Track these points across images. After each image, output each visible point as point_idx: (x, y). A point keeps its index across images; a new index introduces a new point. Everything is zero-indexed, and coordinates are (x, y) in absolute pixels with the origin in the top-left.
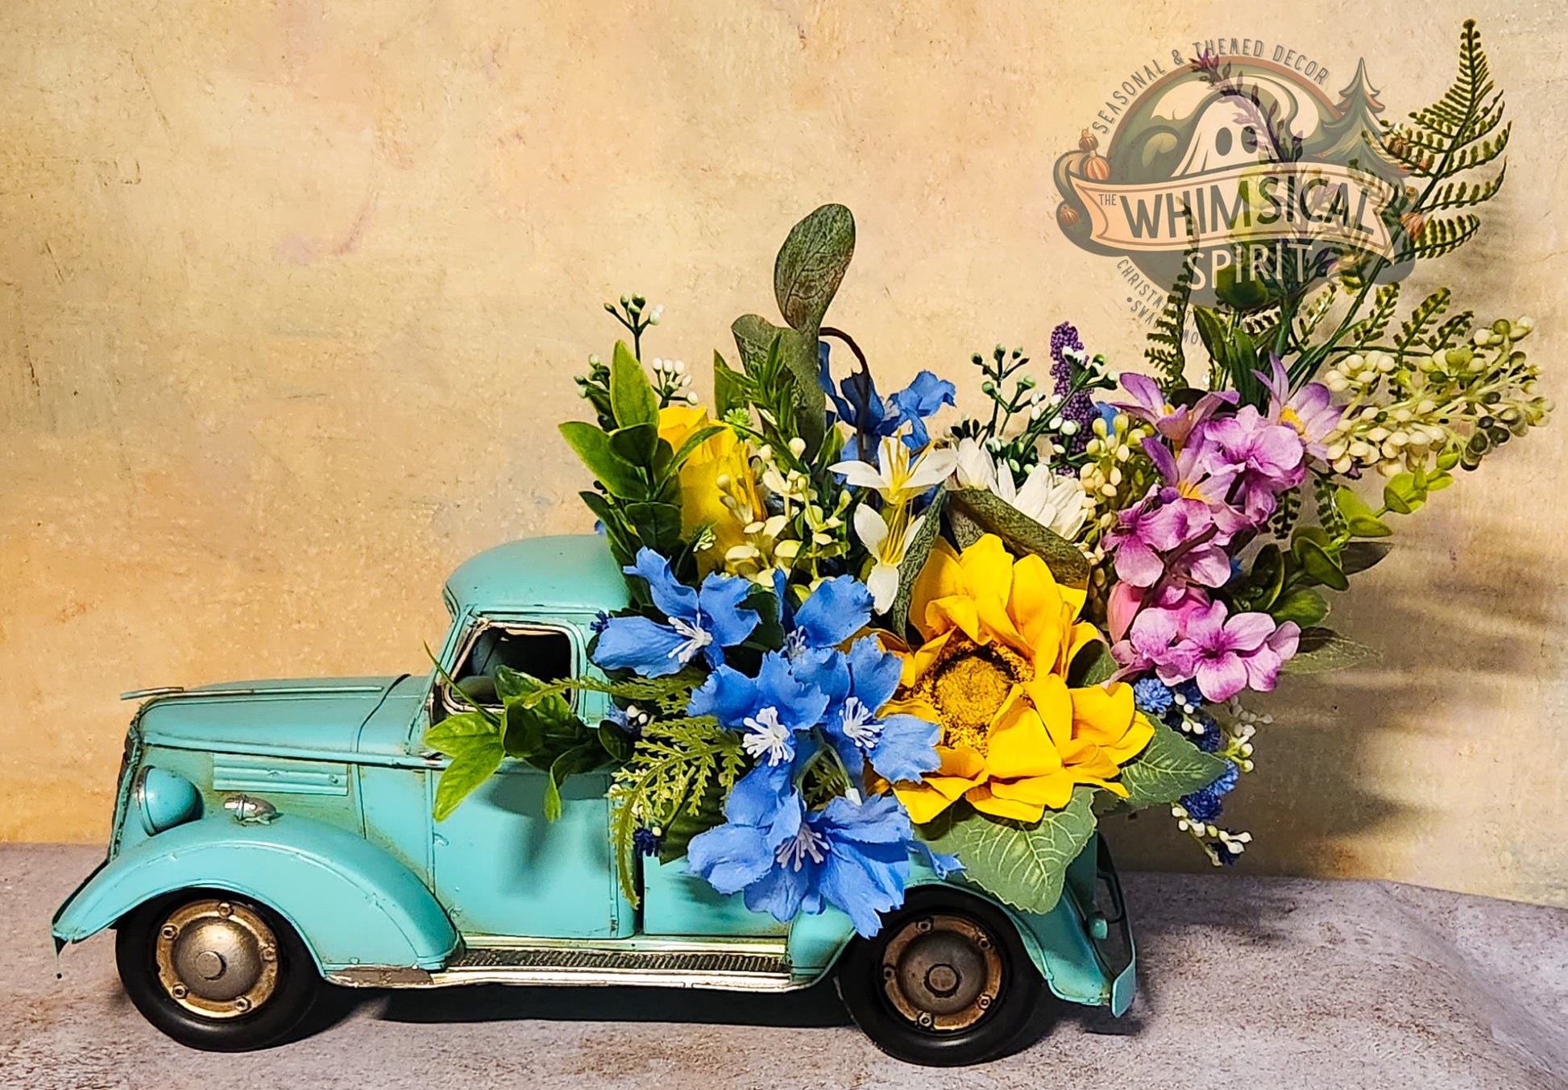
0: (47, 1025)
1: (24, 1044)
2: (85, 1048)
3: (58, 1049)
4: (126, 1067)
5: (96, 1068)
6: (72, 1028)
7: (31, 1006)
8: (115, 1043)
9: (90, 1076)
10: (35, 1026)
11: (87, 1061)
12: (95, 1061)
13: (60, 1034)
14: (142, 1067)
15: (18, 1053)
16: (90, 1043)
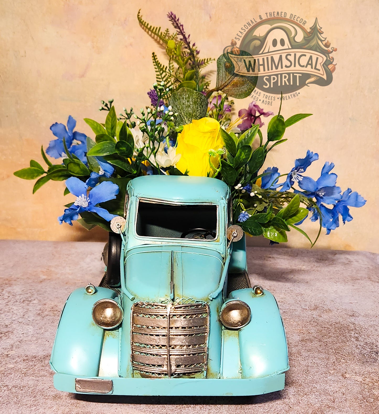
0: (11, 285)
1: (5, 290)
2: (23, 291)
3: (15, 291)
4: (35, 296)
5: (27, 296)
6: (18, 286)
7: (5, 280)
8: (31, 289)
9: (26, 298)
10: (7, 285)
11: (24, 294)
12: (26, 294)
13: (15, 287)
14: (40, 295)
15: (4, 292)
16: (24, 290)
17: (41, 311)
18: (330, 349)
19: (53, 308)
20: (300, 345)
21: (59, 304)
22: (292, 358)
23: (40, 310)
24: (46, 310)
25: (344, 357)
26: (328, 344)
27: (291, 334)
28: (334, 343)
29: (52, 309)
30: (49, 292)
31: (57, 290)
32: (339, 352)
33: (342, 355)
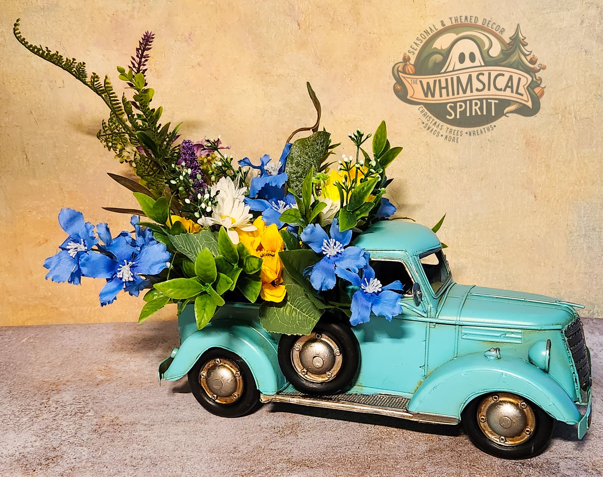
0: (59, 391)
1: (52, 399)
2: (74, 399)
3: (65, 400)
4: (91, 405)
5: (80, 406)
6: (68, 392)
7: (51, 385)
8: (84, 397)
9: (79, 409)
10: (54, 392)
11: (76, 404)
12: (79, 403)
13: (64, 394)
14: (97, 404)
15: (50, 402)
16: (76, 397)
17: (98, 427)
18: (464, 460)
19: (113, 421)
20: (426, 457)
21: (121, 416)
22: (413, 475)
23: (97, 425)
24: (104, 424)
25: (480, 472)
26: (462, 454)
27: (417, 443)
28: (471, 452)
29: (112, 423)
30: (108, 399)
31: (117, 396)
32: (475, 464)
33: (478, 468)
